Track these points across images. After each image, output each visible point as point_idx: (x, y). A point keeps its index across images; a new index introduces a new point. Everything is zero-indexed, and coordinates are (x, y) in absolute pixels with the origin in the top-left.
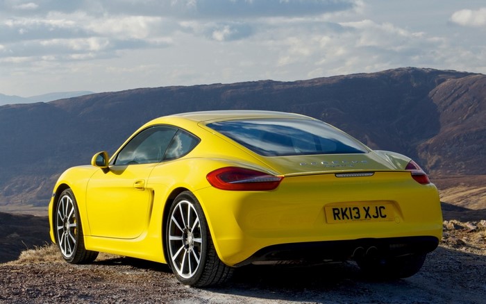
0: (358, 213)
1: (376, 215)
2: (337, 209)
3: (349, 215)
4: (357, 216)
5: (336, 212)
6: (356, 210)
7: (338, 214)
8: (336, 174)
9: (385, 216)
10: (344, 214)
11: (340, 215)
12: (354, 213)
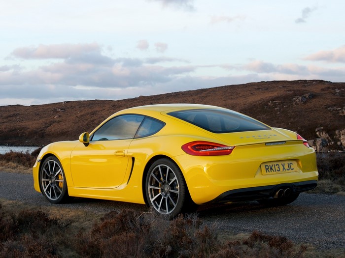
0: (279, 168)
1: (288, 168)
2: (267, 166)
3: (274, 169)
4: (278, 169)
5: (267, 167)
6: (278, 166)
7: (268, 169)
8: (266, 143)
9: (293, 169)
10: (271, 169)
11: (269, 170)
12: (277, 168)
